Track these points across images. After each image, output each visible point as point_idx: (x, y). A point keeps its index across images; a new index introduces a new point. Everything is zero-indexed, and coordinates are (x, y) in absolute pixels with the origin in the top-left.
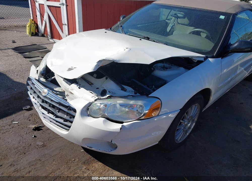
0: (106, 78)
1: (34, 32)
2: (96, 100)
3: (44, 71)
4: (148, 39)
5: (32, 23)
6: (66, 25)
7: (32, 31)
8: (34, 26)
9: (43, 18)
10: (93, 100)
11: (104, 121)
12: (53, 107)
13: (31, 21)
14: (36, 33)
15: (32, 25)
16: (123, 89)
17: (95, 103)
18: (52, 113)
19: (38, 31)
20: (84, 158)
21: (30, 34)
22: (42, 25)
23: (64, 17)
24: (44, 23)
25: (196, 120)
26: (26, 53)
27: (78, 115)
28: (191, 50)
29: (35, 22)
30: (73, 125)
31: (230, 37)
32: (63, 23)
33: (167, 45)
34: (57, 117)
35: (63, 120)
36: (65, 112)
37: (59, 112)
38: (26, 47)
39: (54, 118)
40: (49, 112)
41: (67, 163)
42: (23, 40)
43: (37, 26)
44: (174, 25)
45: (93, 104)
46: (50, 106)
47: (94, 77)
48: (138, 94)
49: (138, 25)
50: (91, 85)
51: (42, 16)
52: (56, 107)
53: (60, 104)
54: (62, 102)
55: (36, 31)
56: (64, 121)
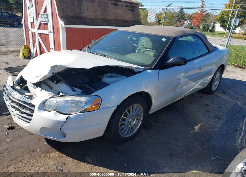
0: (62, 83)
1: (27, 55)
2: (50, 98)
3: (19, 80)
4: (105, 56)
5: (25, 48)
6: (53, 49)
7: (25, 55)
8: (27, 51)
9: (35, 43)
10: (48, 98)
11: (55, 114)
12: (20, 105)
13: (25, 46)
14: (28, 56)
15: (25, 49)
16: (73, 90)
17: (49, 100)
18: (19, 110)
19: (30, 55)
20: (45, 149)
21: (23, 57)
22: (34, 50)
23: (51, 42)
24: (35, 47)
25: (142, 119)
26: (15, 73)
27: (36, 110)
28: (135, 64)
29: (28, 47)
30: (33, 118)
31: (168, 54)
32: (51, 47)
33: (118, 60)
34: (22, 113)
35: (26, 115)
36: (28, 108)
37: (23, 109)
38: (17, 68)
39: (20, 114)
40: (17, 109)
41: (30, 152)
42: (16, 62)
43: (29, 50)
44: (141, 49)
45: (48, 101)
46: (17, 105)
47: (55, 83)
48: (84, 94)
49: (107, 47)
50: (51, 89)
51: (34, 42)
52: (22, 105)
53: (25, 102)
54: (26, 101)
55: (29, 55)
56: (28, 116)
